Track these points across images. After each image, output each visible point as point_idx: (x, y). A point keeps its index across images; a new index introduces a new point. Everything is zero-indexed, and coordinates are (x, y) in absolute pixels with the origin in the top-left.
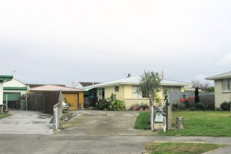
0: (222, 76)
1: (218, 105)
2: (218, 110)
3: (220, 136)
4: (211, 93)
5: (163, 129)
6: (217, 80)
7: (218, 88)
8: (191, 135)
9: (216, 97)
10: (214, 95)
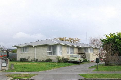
0: (21, 45)
1: (18, 59)
2: (18, 61)
3: (32, 71)
4: (15, 53)
5: (6, 69)
6: (18, 47)
7: (19, 51)
8: (20, 71)
9: (17, 55)
10: (16, 54)
